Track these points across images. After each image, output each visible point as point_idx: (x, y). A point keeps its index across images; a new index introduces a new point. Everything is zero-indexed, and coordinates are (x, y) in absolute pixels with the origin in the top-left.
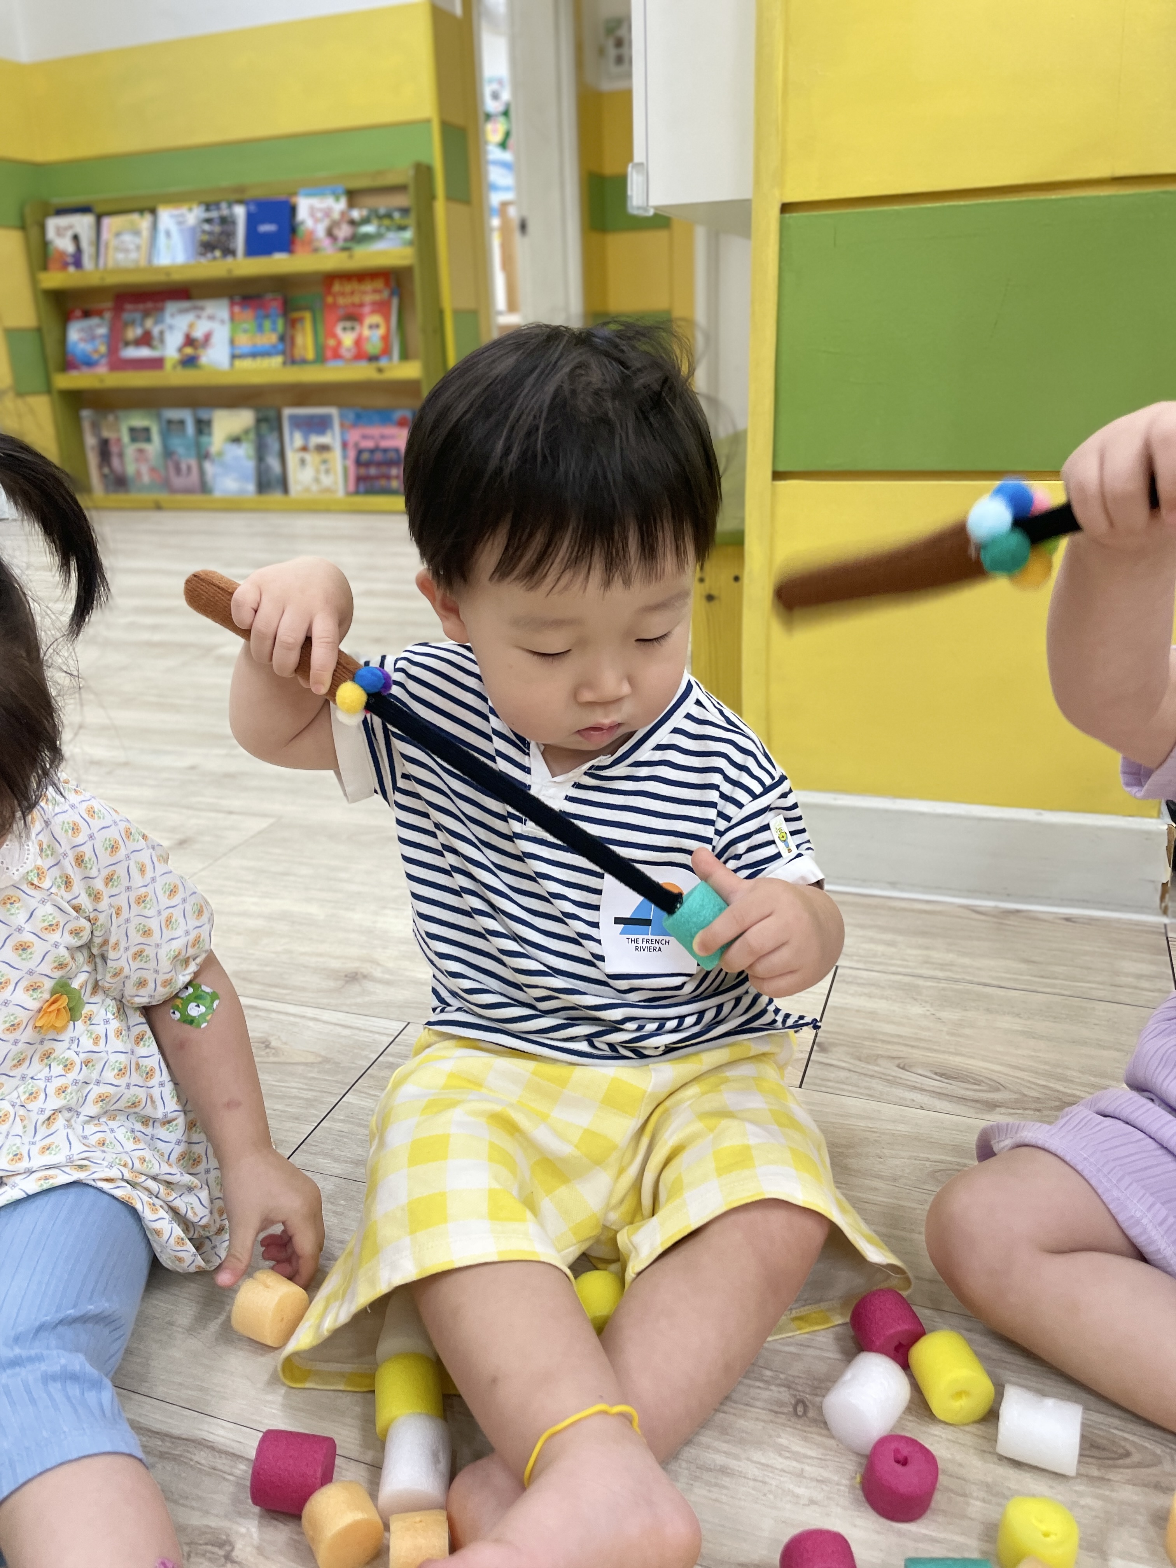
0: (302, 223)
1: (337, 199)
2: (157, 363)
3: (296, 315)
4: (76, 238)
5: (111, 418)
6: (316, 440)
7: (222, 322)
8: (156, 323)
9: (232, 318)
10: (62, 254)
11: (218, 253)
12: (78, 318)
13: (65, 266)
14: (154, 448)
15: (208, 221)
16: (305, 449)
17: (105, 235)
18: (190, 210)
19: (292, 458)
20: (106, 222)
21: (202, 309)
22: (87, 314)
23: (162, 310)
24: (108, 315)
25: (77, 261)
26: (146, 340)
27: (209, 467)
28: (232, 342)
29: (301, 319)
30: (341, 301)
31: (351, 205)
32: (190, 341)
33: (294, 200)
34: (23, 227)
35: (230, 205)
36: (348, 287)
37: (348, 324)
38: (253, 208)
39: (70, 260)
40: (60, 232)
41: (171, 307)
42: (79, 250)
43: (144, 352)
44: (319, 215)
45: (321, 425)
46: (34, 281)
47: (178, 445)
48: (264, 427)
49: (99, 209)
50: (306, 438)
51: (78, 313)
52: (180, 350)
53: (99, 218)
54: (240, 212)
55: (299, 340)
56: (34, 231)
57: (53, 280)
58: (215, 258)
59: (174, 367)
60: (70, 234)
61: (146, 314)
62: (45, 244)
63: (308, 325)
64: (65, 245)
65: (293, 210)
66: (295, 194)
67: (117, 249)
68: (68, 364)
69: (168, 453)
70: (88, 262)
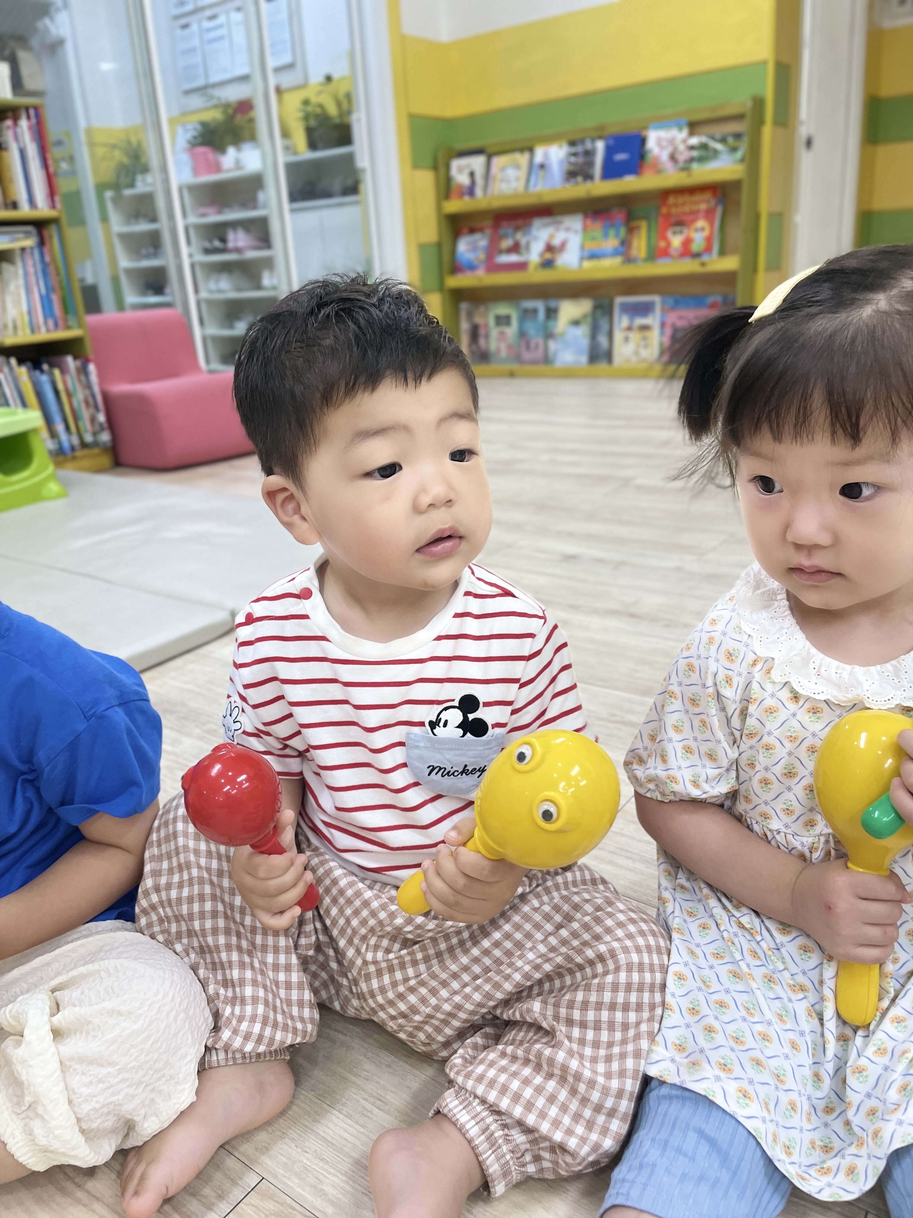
0: (650, 151)
1: (680, 130)
2: (522, 266)
3: (634, 223)
4: (472, 175)
5: (482, 309)
6: (640, 321)
7: (576, 232)
8: (525, 234)
9: (585, 228)
10: (460, 187)
11: (580, 179)
12: (465, 234)
13: (461, 195)
14: (512, 331)
15: (575, 154)
16: (629, 329)
17: (494, 170)
18: (561, 147)
19: (618, 336)
20: (495, 160)
21: (560, 223)
22: (472, 231)
23: (529, 225)
24: (488, 231)
25: (471, 191)
26: (515, 248)
27: (552, 345)
28: (582, 247)
29: (638, 228)
30: (674, 211)
31: (692, 134)
32: (550, 248)
33: (644, 133)
34: (435, 168)
35: (593, 140)
36: (681, 199)
37: (678, 229)
38: (611, 142)
39: (466, 191)
40: (460, 170)
41: (537, 223)
42: (473, 183)
43: (513, 258)
44: (664, 144)
45: (645, 309)
46: (439, 208)
47: (531, 328)
48: (599, 313)
49: (490, 150)
50: (631, 320)
51: (465, 230)
52: (542, 255)
54: (600, 146)
55: (635, 243)
56: (442, 170)
57: (453, 206)
58: (577, 183)
59: (536, 268)
60: (468, 171)
61: (517, 229)
62: (449, 179)
63: (644, 232)
64: (463, 179)
65: (643, 141)
66: (646, 128)
67: (502, 180)
68: (456, 268)
69: (522, 334)
70: (479, 192)
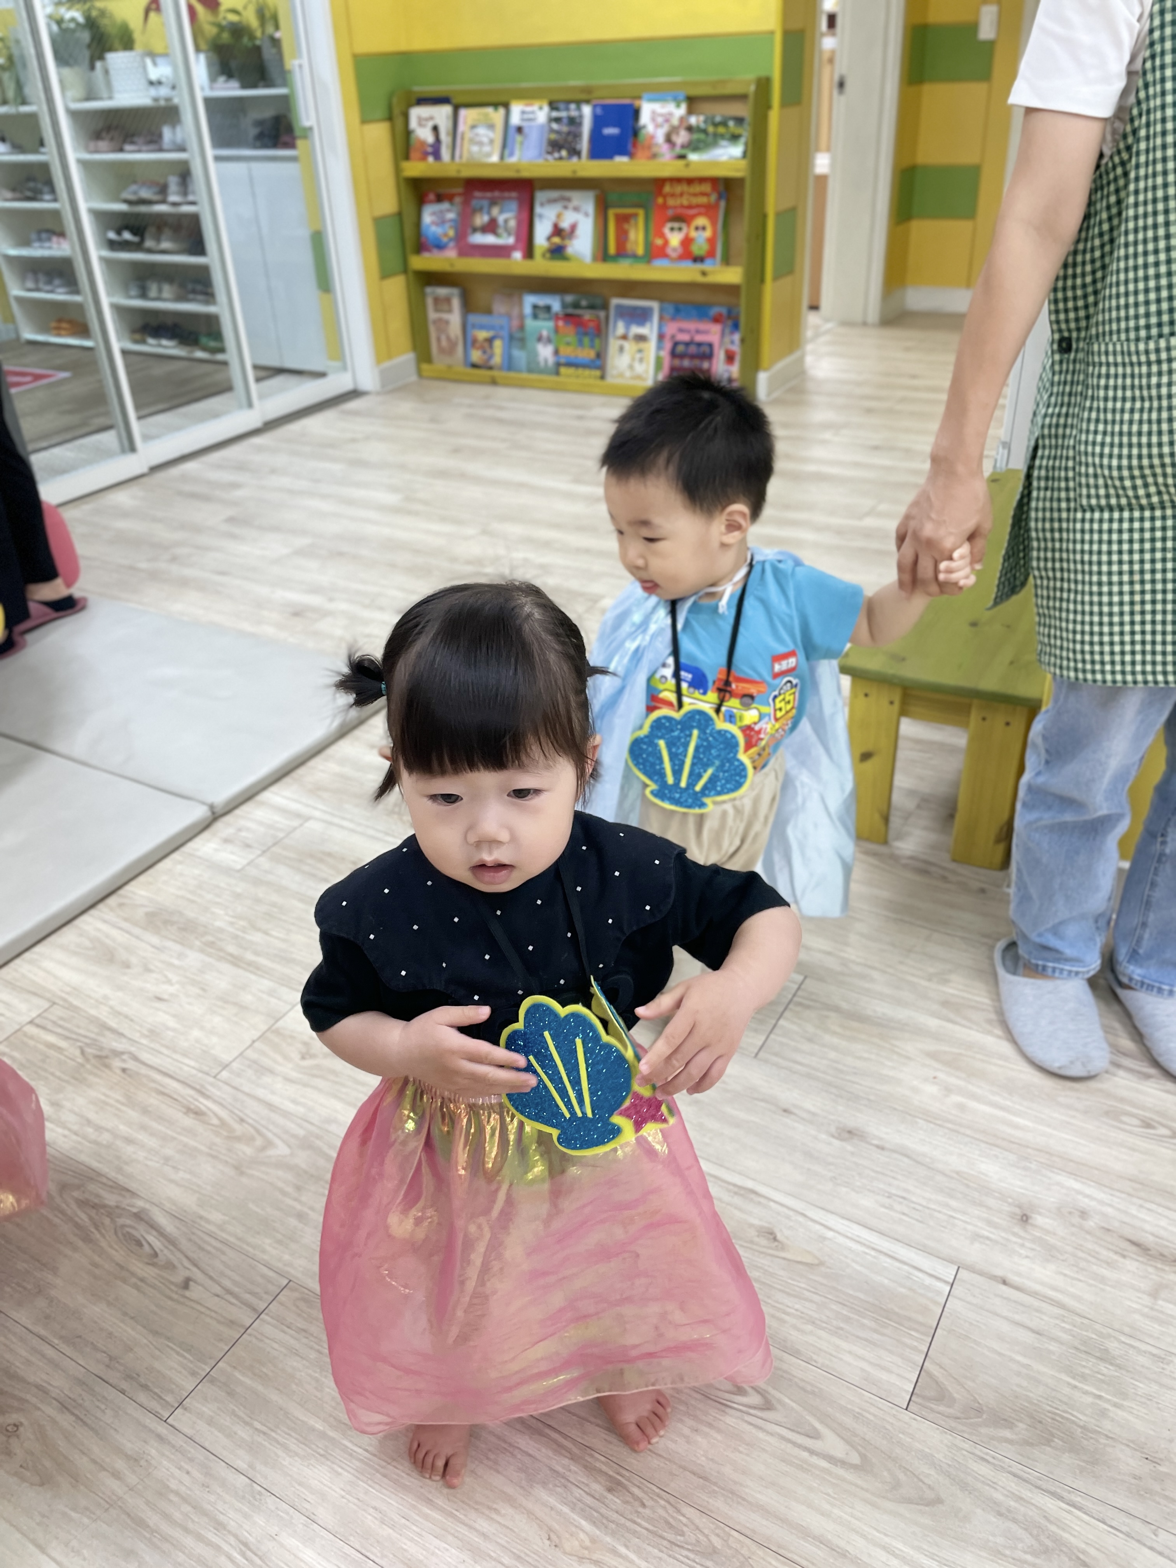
0: (644, 127)
1: (678, 106)
3: (629, 212)
4: (435, 129)
6: (636, 330)
10: (423, 143)
11: (564, 153)
12: (431, 202)
13: (424, 156)
15: (558, 120)
17: (461, 127)
18: (541, 108)
19: (614, 344)
20: (463, 113)
22: (440, 199)
24: (458, 200)
25: (436, 151)
26: (492, 227)
29: (635, 216)
30: (671, 202)
31: (690, 111)
33: (637, 103)
34: (390, 118)
35: (579, 104)
36: (678, 190)
37: (676, 225)
38: (599, 111)
39: (430, 150)
40: (421, 122)
42: (438, 140)
43: (489, 239)
44: (660, 120)
45: (641, 316)
46: (398, 170)
49: (456, 100)
50: (628, 327)
51: (432, 196)
53: (456, 108)
54: (587, 113)
55: (632, 235)
56: (399, 121)
57: (415, 169)
58: (561, 158)
60: (430, 124)
61: (493, 202)
62: (408, 133)
63: (640, 221)
64: (425, 135)
65: (636, 113)
66: (639, 98)
67: (472, 141)
68: (421, 246)
70: (445, 153)
